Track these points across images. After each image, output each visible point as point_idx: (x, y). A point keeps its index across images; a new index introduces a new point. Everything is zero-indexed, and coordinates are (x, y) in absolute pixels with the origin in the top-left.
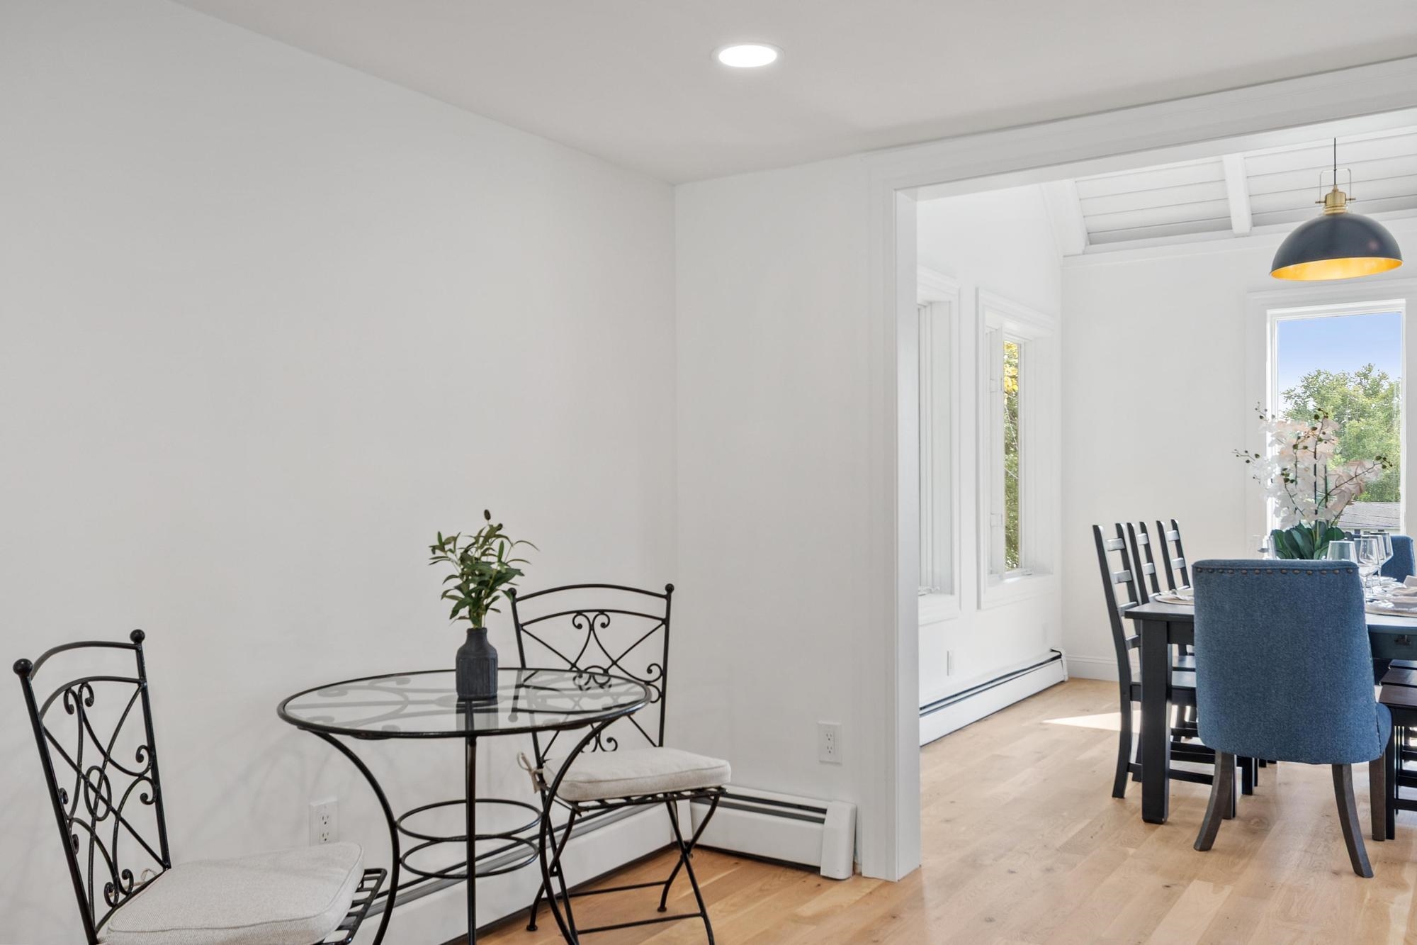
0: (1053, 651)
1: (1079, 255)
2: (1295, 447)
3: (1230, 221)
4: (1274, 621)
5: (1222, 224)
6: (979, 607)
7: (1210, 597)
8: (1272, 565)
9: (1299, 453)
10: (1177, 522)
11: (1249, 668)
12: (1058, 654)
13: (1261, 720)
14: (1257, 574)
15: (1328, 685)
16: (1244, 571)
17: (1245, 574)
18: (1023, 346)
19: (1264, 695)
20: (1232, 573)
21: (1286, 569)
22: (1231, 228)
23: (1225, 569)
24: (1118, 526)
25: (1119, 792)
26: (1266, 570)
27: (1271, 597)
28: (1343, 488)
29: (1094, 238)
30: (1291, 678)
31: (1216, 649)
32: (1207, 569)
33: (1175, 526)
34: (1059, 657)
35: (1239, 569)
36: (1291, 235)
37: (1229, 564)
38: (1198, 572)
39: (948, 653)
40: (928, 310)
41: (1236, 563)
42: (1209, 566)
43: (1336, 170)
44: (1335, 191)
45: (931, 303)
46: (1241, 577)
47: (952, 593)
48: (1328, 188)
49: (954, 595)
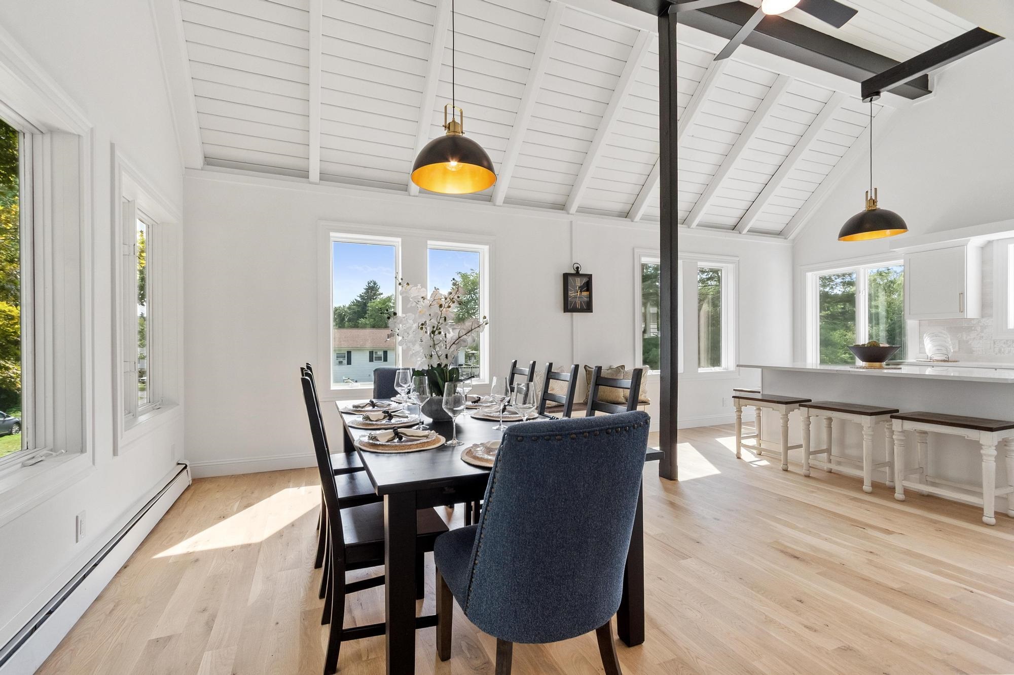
0: (179, 464)
1: (199, 170)
3: (308, 174)
5: (304, 174)
6: (115, 453)
8: (598, 426)
12: (185, 465)
16: (574, 436)
18: (150, 227)
19: (573, 572)
21: (611, 429)
22: (308, 178)
27: (596, 463)
29: (210, 161)
34: (186, 467)
35: (568, 434)
37: (556, 429)
38: (519, 441)
39: (77, 517)
40: (47, 138)
41: (563, 427)
42: (532, 432)
43: (454, 107)
44: (454, 121)
45: (52, 131)
46: (569, 444)
47: (83, 450)
48: (450, 120)
49: (86, 452)
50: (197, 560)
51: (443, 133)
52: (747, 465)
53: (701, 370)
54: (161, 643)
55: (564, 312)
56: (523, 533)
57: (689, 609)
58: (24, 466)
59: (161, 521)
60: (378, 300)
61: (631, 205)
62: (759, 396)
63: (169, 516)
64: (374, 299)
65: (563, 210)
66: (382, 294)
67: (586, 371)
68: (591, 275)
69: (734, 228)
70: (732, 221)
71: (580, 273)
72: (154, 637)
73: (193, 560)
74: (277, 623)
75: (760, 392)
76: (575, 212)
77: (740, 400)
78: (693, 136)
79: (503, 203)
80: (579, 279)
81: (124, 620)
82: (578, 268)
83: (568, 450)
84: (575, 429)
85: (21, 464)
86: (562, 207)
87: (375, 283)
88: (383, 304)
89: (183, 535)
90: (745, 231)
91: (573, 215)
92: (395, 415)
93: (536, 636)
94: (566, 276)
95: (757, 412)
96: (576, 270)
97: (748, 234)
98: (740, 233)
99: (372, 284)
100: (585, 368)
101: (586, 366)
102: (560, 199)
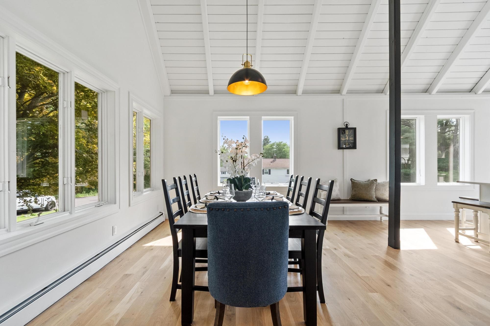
0: (160, 212)
1: (169, 96)
2: (237, 149)
3: (209, 92)
4: (250, 236)
5: (207, 92)
6: (129, 205)
7: (217, 224)
8: (250, 206)
9: (238, 151)
10: (196, 174)
11: (236, 262)
12: (162, 213)
13: (241, 288)
14: (242, 211)
15: (273, 266)
16: (236, 210)
17: (236, 211)
19: (243, 275)
20: (229, 211)
21: (257, 208)
22: (209, 94)
23: (225, 209)
24: (174, 179)
25: (173, 298)
26: (247, 209)
27: (249, 224)
28: (250, 164)
29: (173, 92)
30: (257, 266)
31: (219, 252)
32: (216, 209)
33: (195, 176)
35: (233, 209)
36: (233, 75)
37: (227, 206)
38: (211, 210)
39: (113, 227)
40: (106, 94)
41: (231, 205)
42: (216, 207)
43: (247, 55)
44: (247, 61)
45: (107, 91)
46: (233, 214)
47: (115, 203)
48: (245, 60)
49: (116, 204)
50: (152, 249)
51: (242, 67)
52: (462, 248)
53: (439, 184)
54: (127, 276)
55: (338, 149)
56: (217, 252)
57: (356, 318)
58: (96, 207)
59: (149, 233)
60: (269, 145)
61: (385, 85)
62: (477, 203)
63: (152, 232)
64: (267, 144)
65: (338, 93)
66: (271, 142)
67: (352, 182)
68: (356, 128)
69: (471, 91)
70: (469, 87)
71: (348, 127)
72: (126, 273)
73: (151, 249)
74: (165, 278)
75: (478, 200)
76: (345, 94)
77: (458, 204)
78: (427, 37)
79: (302, 94)
80: (348, 131)
81: (121, 266)
82: (347, 125)
83: (232, 216)
84: (237, 207)
85: (95, 206)
86: (338, 92)
87: (267, 137)
88: (271, 147)
89: (153, 239)
90: (480, 92)
91: (344, 95)
92: (219, 198)
93: (228, 302)
94: (339, 129)
95: (475, 213)
96: (346, 126)
97: (482, 94)
98: (476, 94)
99: (266, 137)
100: (351, 180)
101: (352, 179)
102: (336, 87)
